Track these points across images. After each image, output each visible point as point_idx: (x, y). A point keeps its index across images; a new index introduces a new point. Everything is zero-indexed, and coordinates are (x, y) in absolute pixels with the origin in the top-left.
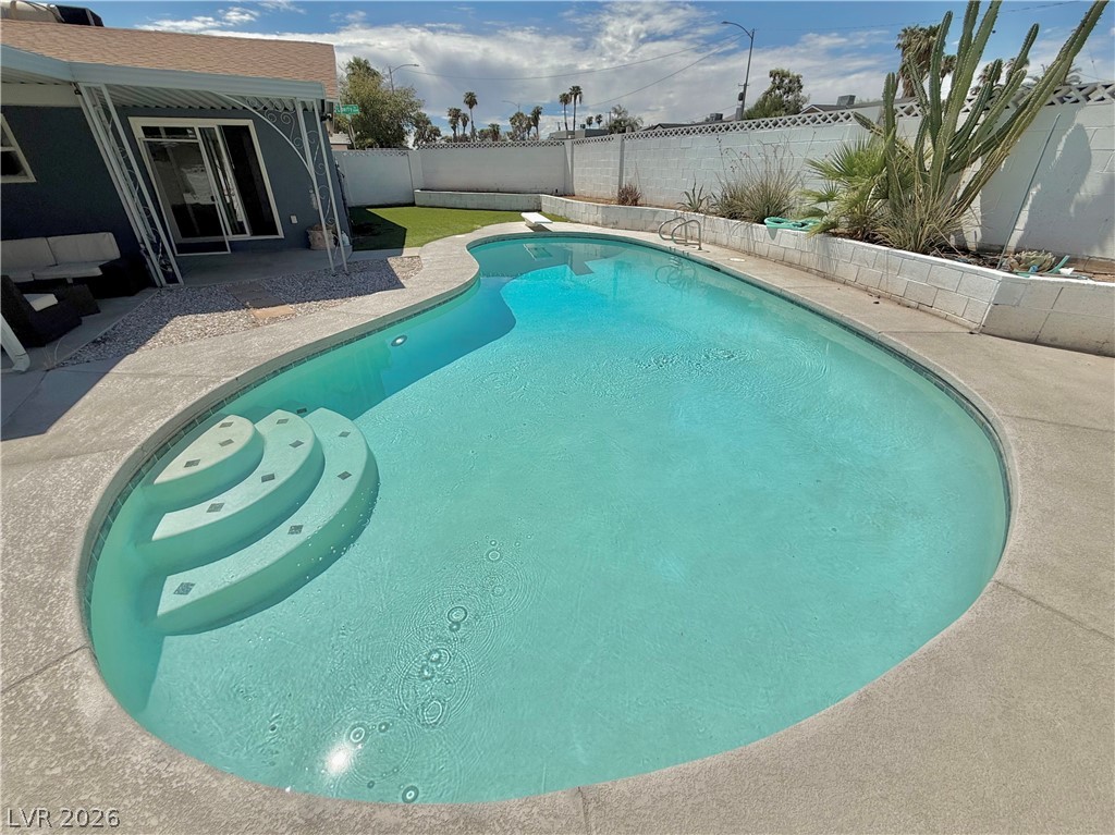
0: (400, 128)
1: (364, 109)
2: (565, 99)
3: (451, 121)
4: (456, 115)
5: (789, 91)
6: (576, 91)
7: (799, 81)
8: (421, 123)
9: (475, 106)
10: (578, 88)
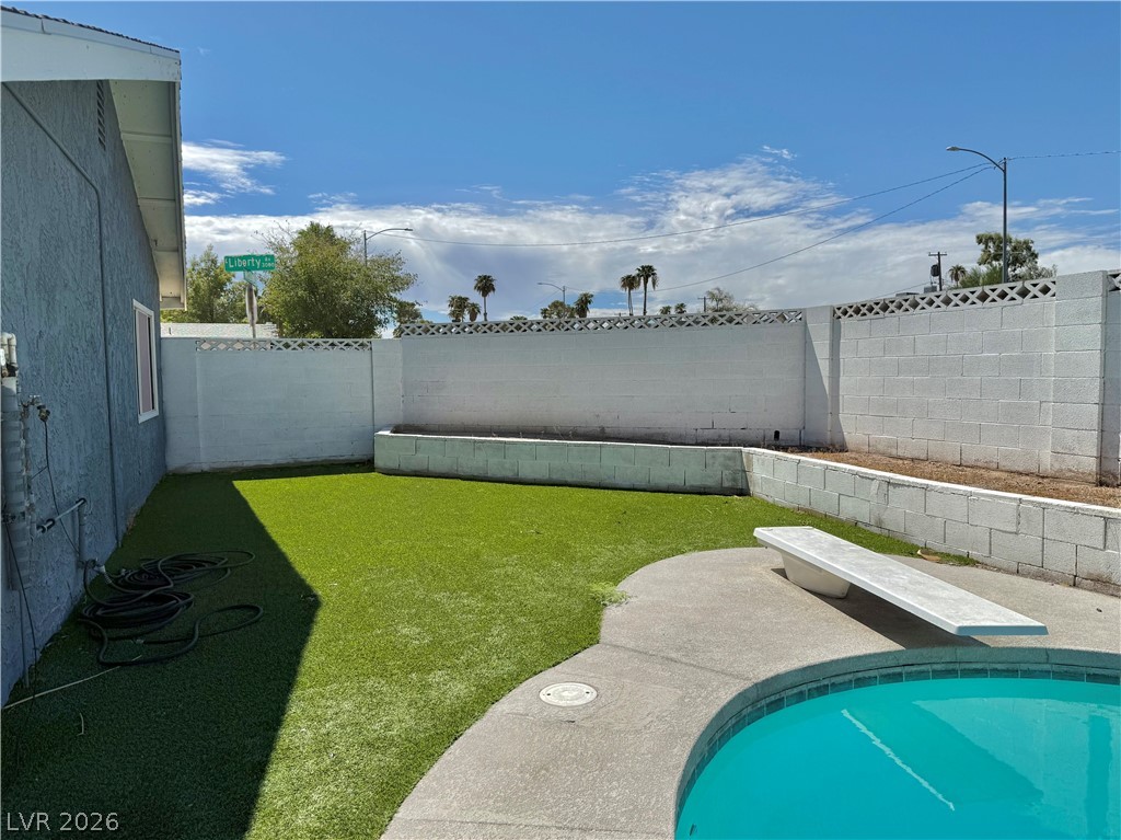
0: (371, 315)
1: (311, 286)
2: (630, 282)
3: (452, 314)
4: (460, 305)
5: (1017, 261)
6: (648, 272)
7: (1029, 249)
8: (406, 313)
9: (491, 294)
10: (650, 268)
